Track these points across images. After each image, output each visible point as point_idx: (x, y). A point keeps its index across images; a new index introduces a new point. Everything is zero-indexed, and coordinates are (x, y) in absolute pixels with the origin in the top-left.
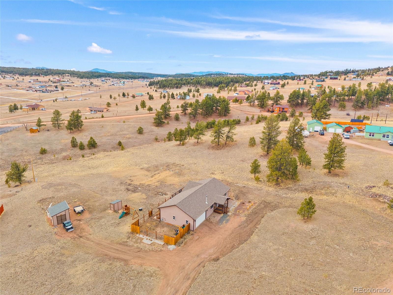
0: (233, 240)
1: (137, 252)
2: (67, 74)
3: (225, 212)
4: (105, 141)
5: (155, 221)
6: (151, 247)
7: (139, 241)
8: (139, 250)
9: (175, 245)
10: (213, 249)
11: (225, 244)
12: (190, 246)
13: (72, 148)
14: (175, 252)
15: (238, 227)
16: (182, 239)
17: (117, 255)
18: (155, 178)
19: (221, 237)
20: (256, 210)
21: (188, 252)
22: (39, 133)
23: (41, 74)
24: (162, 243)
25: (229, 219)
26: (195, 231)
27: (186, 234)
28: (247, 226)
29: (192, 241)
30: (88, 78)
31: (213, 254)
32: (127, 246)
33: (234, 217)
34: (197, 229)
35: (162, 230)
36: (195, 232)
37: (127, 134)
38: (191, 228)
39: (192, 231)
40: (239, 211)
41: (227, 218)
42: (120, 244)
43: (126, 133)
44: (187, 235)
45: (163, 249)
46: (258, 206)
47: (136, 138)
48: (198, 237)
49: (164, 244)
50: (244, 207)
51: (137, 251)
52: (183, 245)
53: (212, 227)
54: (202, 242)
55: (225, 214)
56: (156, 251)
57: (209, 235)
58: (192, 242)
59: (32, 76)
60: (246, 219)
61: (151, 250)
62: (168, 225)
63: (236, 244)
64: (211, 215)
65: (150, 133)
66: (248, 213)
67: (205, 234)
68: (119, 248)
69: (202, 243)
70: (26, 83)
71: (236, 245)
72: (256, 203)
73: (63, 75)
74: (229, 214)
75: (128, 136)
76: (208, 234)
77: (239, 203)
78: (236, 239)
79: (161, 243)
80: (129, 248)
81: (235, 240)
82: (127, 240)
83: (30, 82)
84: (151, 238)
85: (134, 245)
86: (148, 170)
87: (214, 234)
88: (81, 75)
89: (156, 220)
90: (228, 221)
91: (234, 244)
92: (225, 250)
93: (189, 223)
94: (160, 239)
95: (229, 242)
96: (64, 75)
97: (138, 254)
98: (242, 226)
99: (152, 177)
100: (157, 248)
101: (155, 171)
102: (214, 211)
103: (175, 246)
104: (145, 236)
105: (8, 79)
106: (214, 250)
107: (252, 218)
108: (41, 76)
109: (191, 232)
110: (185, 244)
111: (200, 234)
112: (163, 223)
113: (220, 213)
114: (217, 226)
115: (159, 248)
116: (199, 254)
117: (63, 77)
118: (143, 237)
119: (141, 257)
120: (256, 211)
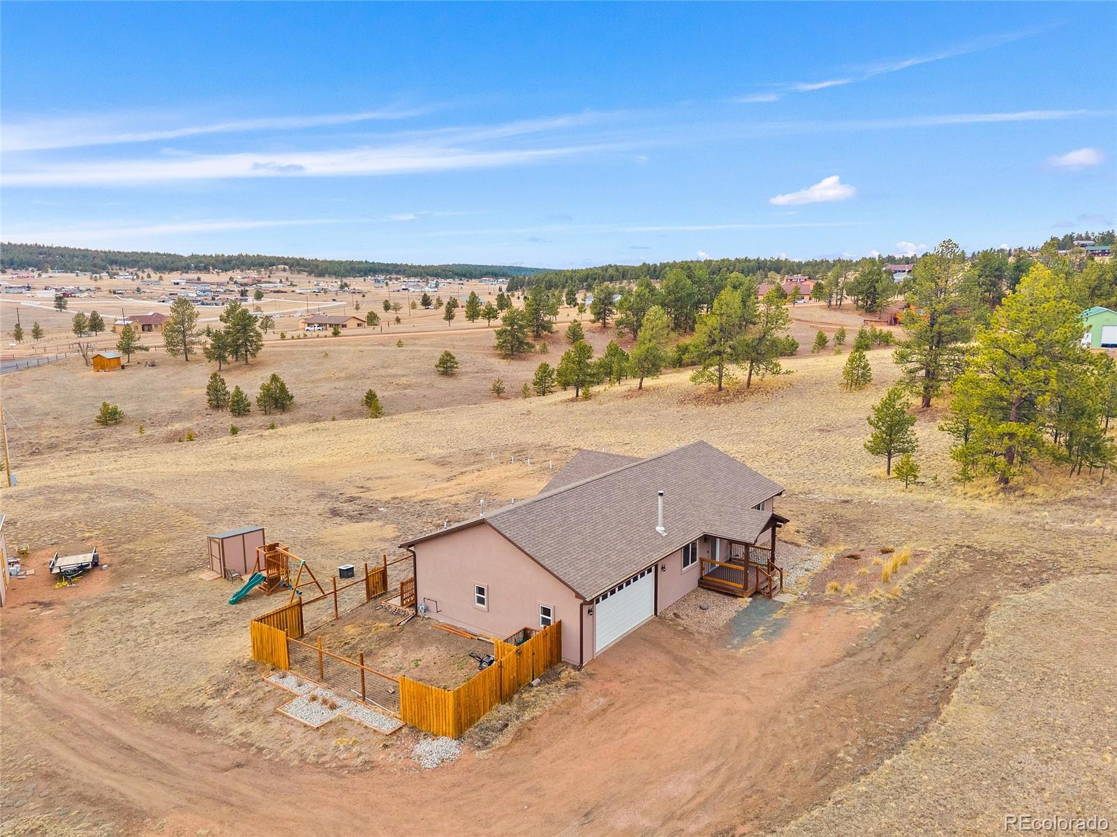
0: (819, 725)
1: (226, 770)
2: (283, 266)
3: (763, 592)
4: (325, 393)
5: (392, 617)
6: (317, 741)
7: (268, 707)
8: (241, 759)
9: (459, 734)
10: (689, 776)
11: (771, 746)
12: (546, 752)
13: (210, 411)
14: (448, 778)
15: (839, 661)
16: (506, 709)
17: (107, 781)
18: (459, 482)
19: (745, 706)
20: (931, 581)
21: (527, 785)
22: (123, 372)
23: (211, 268)
24: (388, 726)
25: (782, 620)
26: (587, 669)
27: (537, 681)
28: (898, 658)
29: (566, 720)
30: (338, 276)
31: (693, 811)
32: (192, 731)
33: (810, 612)
34: (599, 660)
35: (412, 656)
36: (591, 676)
37: (403, 376)
38: (570, 652)
39: (574, 667)
40: (835, 584)
41: (774, 616)
42: (164, 719)
43: (400, 372)
44: (539, 684)
45: (380, 757)
46: (938, 566)
47: (431, 386)
48: (601, 700)
49: (400, 728)
50: (863, 570)
51: (227, 764)
52: (503, 740)
53: (686, 655)
54: (624, 727)
55: (760, 597)
56: (341, 767)
57: (668, 693)
58: (565, 728)
59: (187, 273)
60: (886, 622)
61: (311, 759)
62: (451, 635)
63: (847, 753)
64: (685, 599)
65: (478, 375)
66: (887, 595)
67: (651, 686)
68: (148, 738)
69: (625, 733)
70: (165, 286)
71: (850, 759)
72: (925, 554)
73: (271, 268)
74: (785, 598)
75: (404, 381)
76: (667, 688)
77: (832, 557)
78: (841, 724)
79: (382, 720)
80: (194, 743)
81: (834, 729)
82: (210, 702)
83: (178, 284)
84: (339, 695)
85: (232, 727)
86: (442, 462)
87: (702, 690)
88: (320, 268)
89: (398, 614)
90: (777, 629)
91: (832, 754)
92: (772, 788)
93: (557, 621)
94: (389, 700)
95: (799, 739)
96: (274, 267)
97: (226, 780)
98: (866, 656)
99: (449, 480)
100: (348, 749)
101: (466, 465)
102: (699, 582)
103: (455, 743)
104: (309, 685)
105: (122, 277)
106: (698, 783)
107: (916, 618)
108: (211, 271)
109: (567, 674)
110: (518, 736)
111: (615, 686)
112: (425, 625)
113: (733, 594)
114: (715, 653)
115: (360, 754)
116: (598, 806)
117: (271, 273)
118: (296, 691)
119: (233, 799)
120: (931, 585)
